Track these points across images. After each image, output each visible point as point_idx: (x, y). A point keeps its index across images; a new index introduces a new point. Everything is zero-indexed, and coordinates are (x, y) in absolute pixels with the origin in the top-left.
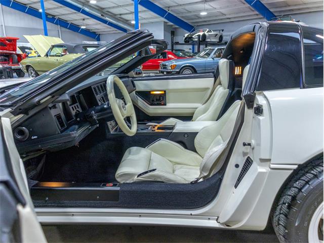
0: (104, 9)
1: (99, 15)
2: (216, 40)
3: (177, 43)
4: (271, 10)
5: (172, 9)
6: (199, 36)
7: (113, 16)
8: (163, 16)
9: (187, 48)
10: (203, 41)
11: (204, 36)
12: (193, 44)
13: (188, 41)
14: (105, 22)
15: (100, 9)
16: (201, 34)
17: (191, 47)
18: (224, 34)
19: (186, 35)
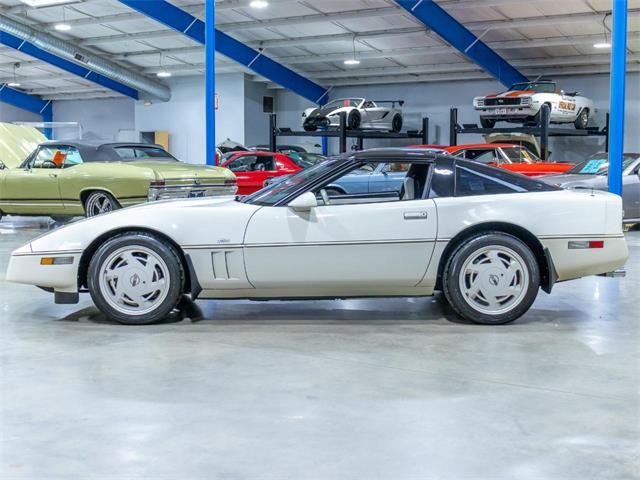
0: (82, 40)
1: (70, 56)
2: (385, 126)
3: (287, 132)
4: (513, 64)
5: (272, 46)
6: (343, 115)
7: (106, 57)
8: (245, 64)
9: (310, 144)
10: (352, 125)
11: (355, 115)
12: (328, 133)
13: (313, 125)
14: (81, 71)
15: (73, 42)
16: (348, 110)
17: (319, 140)
18: (404, 110)
19: (309, 112)
